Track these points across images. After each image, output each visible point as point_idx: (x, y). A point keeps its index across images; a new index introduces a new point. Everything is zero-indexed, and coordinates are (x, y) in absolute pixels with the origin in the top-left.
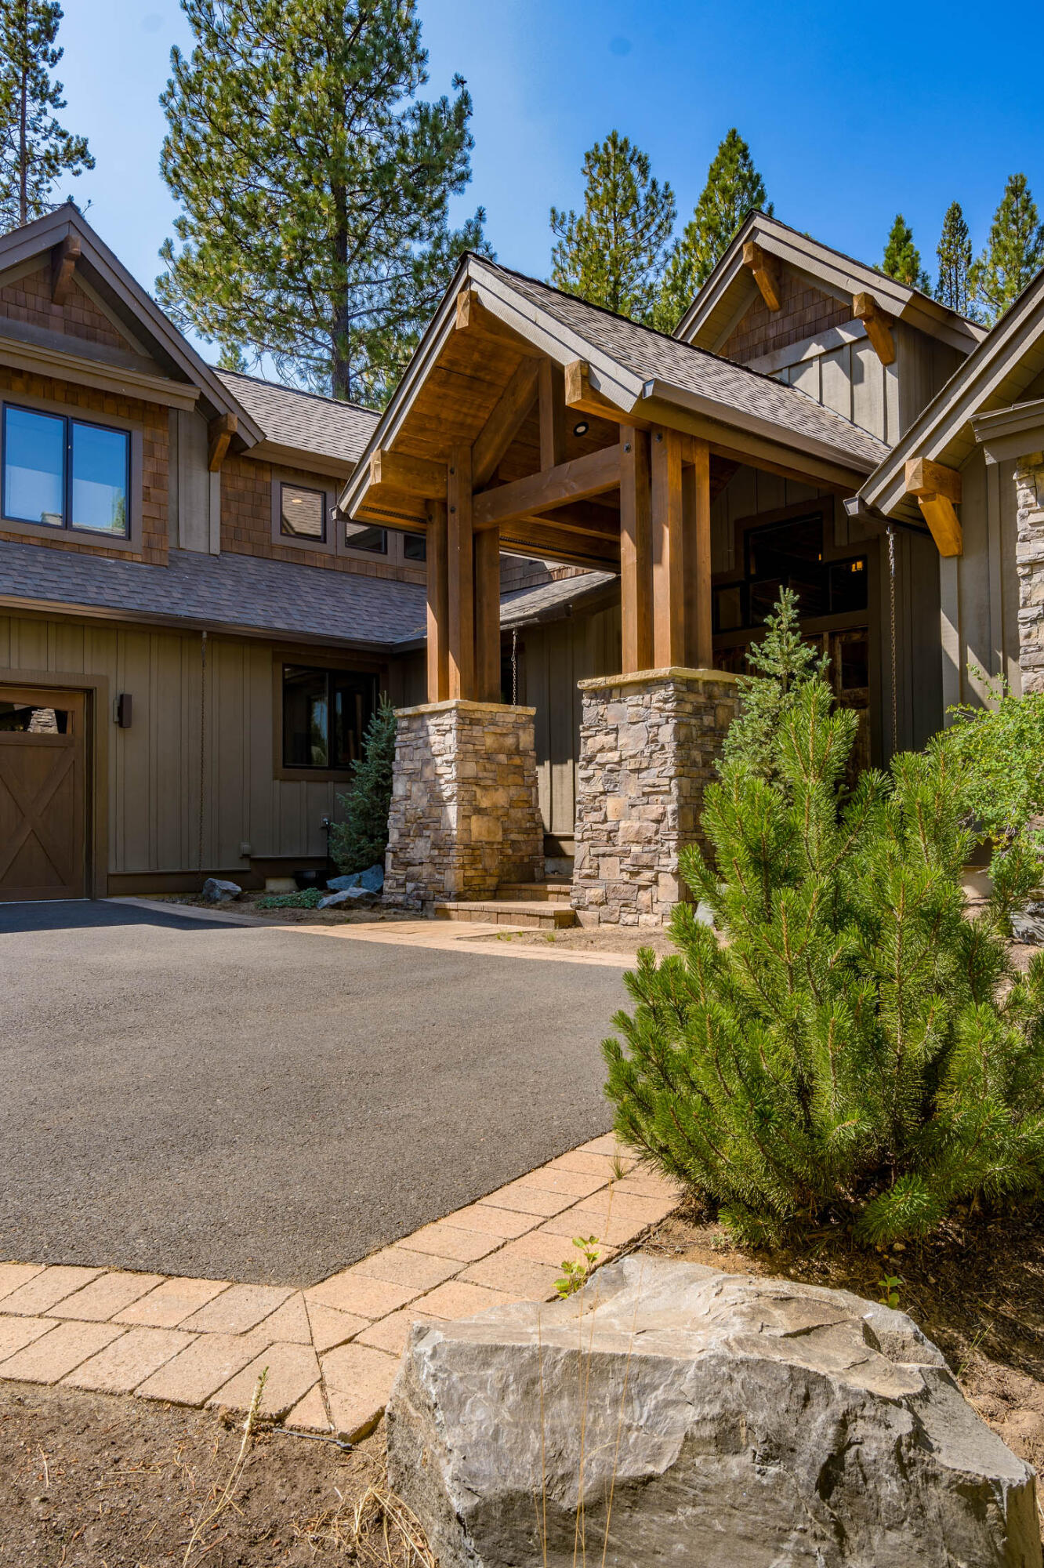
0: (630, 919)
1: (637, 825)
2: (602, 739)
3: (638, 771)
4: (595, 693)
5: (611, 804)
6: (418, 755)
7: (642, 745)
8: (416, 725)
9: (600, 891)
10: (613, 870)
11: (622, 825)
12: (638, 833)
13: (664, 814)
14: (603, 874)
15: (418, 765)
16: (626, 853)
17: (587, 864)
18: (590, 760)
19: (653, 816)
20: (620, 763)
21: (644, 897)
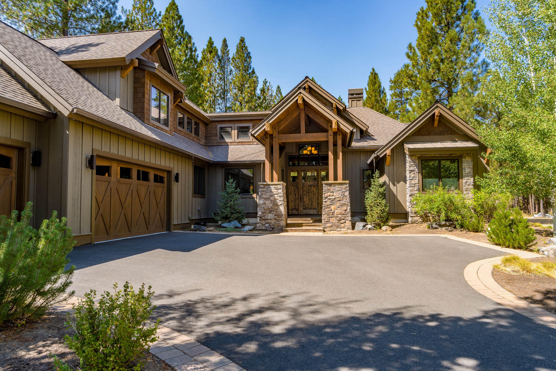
0: (339, 230)
1: (340, 211)
2: (329, 194)
3: (340, 200)
4: (326, 184)
5: (332, 207)
6: (268, 194)
7: (340, 196)
8: (266, 187)
9: (331, 224)
10: (333, 220)
11: (336, 211)
12: (341, 212)
13: (347, 209)
14: (331, 221)
15: (268, 196)
16: (338, 217)
17: (326, 219)
18: (326, 198)
19: (344, 209)
20: (335, 199)
21: (342, 225)
